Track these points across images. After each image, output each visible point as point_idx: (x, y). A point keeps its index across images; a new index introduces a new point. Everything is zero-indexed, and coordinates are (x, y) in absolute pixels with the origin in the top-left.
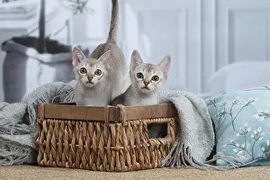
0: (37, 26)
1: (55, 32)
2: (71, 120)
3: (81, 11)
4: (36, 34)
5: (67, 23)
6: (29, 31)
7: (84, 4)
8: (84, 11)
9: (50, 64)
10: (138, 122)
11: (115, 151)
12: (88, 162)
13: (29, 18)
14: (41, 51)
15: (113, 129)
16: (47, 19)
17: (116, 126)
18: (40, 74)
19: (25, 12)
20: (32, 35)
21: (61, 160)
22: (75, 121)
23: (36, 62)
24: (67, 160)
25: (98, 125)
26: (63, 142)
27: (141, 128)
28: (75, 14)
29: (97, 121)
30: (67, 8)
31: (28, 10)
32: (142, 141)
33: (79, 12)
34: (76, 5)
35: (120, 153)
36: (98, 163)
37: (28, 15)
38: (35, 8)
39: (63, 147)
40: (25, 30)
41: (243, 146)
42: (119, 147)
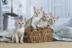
0: (11, 10)
1: (15, 12)
3: (21, 7)
4: (10, 12)
5: (18, 10)
6: (9, 12)
7: (21, 5)
9: (14, 19)
13: (9, 9)
14: (12, 16)
16: (13, 9)
18: (11, 21)
19: (8, 7)
23: (11, 19)
28: (19, 8)
37: (8, 8)
38: (10, 7)
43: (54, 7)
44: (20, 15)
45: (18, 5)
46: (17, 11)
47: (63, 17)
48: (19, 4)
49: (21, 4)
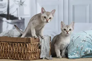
0: (6, 10)
1: (13, 12)
2: (11, 42)
3: (22, 5)
4: (6, 13)
5: (17, 9)
6: (4, 12)
7: (23, 3)
8: (23, 5)
9: (11, 23)
10: (35, 43)
11: (28, 53)
12: (17, 57)
13: (3, 8)
14: (8, 19)
15: (28, 45)
16: (10, 8)
17: (29, 45)
18: (7, 27)
19: (2, 5)
20: (5, 13)
21: (6, 56)
22: (13, 42)
23: (6, 23)
24: (8, 56)
25: (22, 44)
26: (7, 50)
27: (36, 45)
28: (20, 6)
29: (21, 43)
30: (17, 4)
31: (3, 5)
32: (36, 49)
33: (21, 6)
34: (20, 3)
35: (30, 54)
36: (21, 57)
38: (6, 4)
39: (7, 52)
40: (2, 12)
41: (77, 52)
42: (29, 52)
43: (73, 6)
44: (21, 18)
45: (18, 2)
46: (16, 11)
47: (86, 22)
48: (20, 1)
49: (22, 1)
